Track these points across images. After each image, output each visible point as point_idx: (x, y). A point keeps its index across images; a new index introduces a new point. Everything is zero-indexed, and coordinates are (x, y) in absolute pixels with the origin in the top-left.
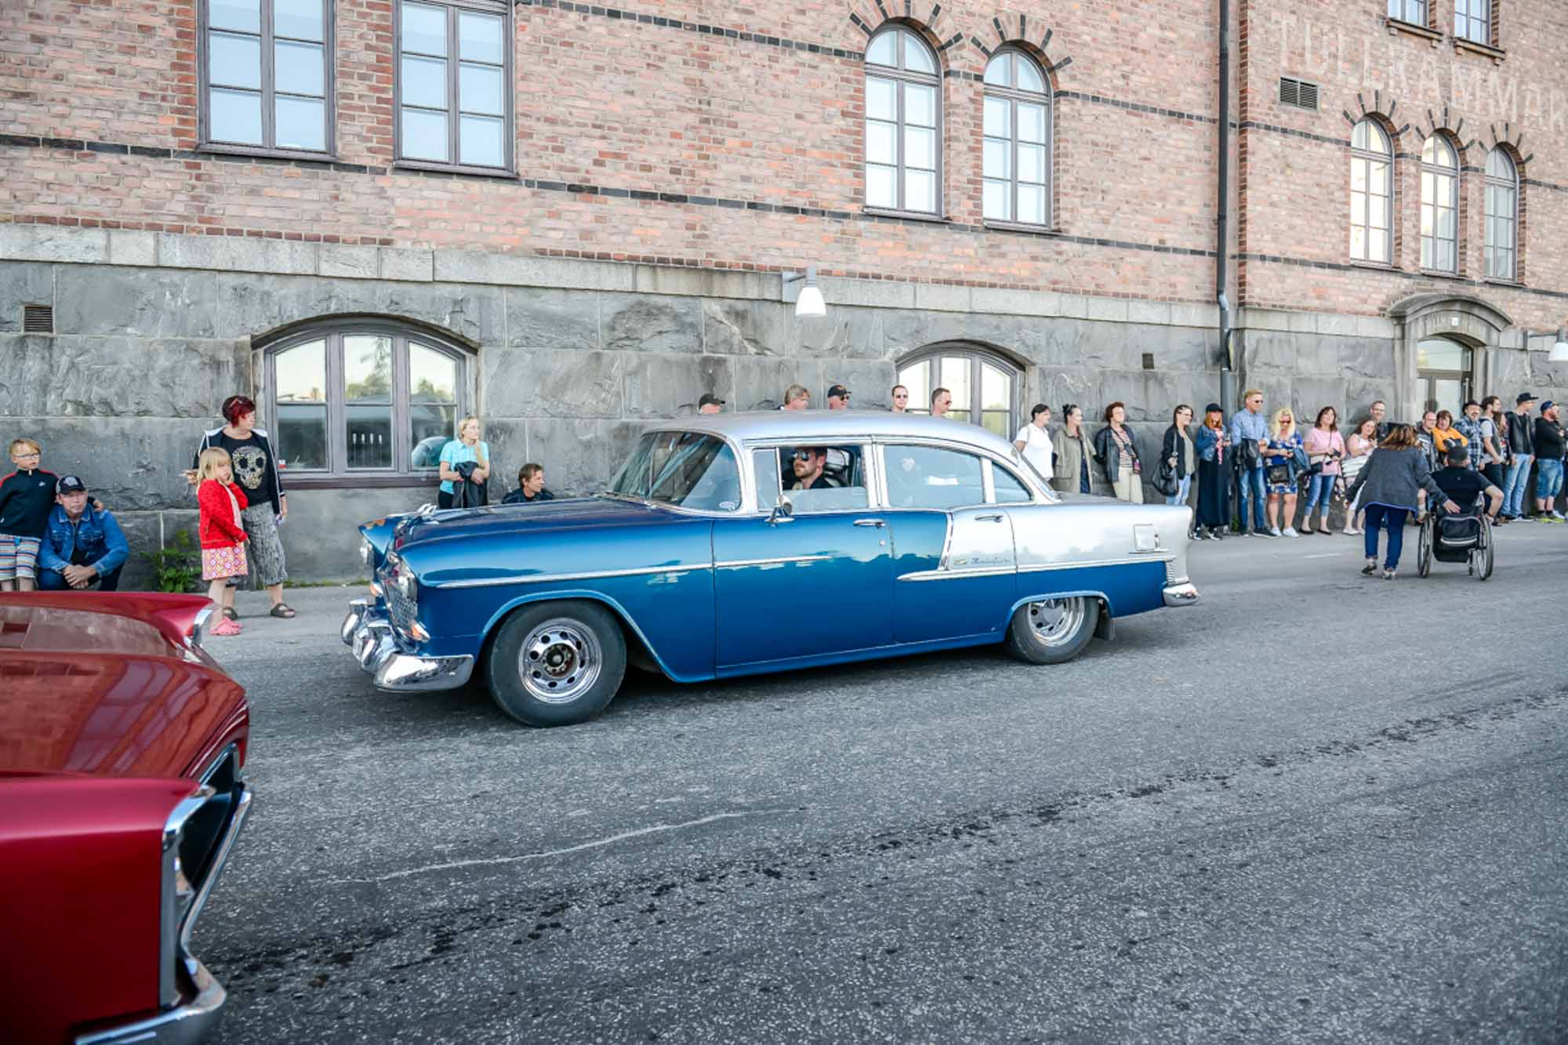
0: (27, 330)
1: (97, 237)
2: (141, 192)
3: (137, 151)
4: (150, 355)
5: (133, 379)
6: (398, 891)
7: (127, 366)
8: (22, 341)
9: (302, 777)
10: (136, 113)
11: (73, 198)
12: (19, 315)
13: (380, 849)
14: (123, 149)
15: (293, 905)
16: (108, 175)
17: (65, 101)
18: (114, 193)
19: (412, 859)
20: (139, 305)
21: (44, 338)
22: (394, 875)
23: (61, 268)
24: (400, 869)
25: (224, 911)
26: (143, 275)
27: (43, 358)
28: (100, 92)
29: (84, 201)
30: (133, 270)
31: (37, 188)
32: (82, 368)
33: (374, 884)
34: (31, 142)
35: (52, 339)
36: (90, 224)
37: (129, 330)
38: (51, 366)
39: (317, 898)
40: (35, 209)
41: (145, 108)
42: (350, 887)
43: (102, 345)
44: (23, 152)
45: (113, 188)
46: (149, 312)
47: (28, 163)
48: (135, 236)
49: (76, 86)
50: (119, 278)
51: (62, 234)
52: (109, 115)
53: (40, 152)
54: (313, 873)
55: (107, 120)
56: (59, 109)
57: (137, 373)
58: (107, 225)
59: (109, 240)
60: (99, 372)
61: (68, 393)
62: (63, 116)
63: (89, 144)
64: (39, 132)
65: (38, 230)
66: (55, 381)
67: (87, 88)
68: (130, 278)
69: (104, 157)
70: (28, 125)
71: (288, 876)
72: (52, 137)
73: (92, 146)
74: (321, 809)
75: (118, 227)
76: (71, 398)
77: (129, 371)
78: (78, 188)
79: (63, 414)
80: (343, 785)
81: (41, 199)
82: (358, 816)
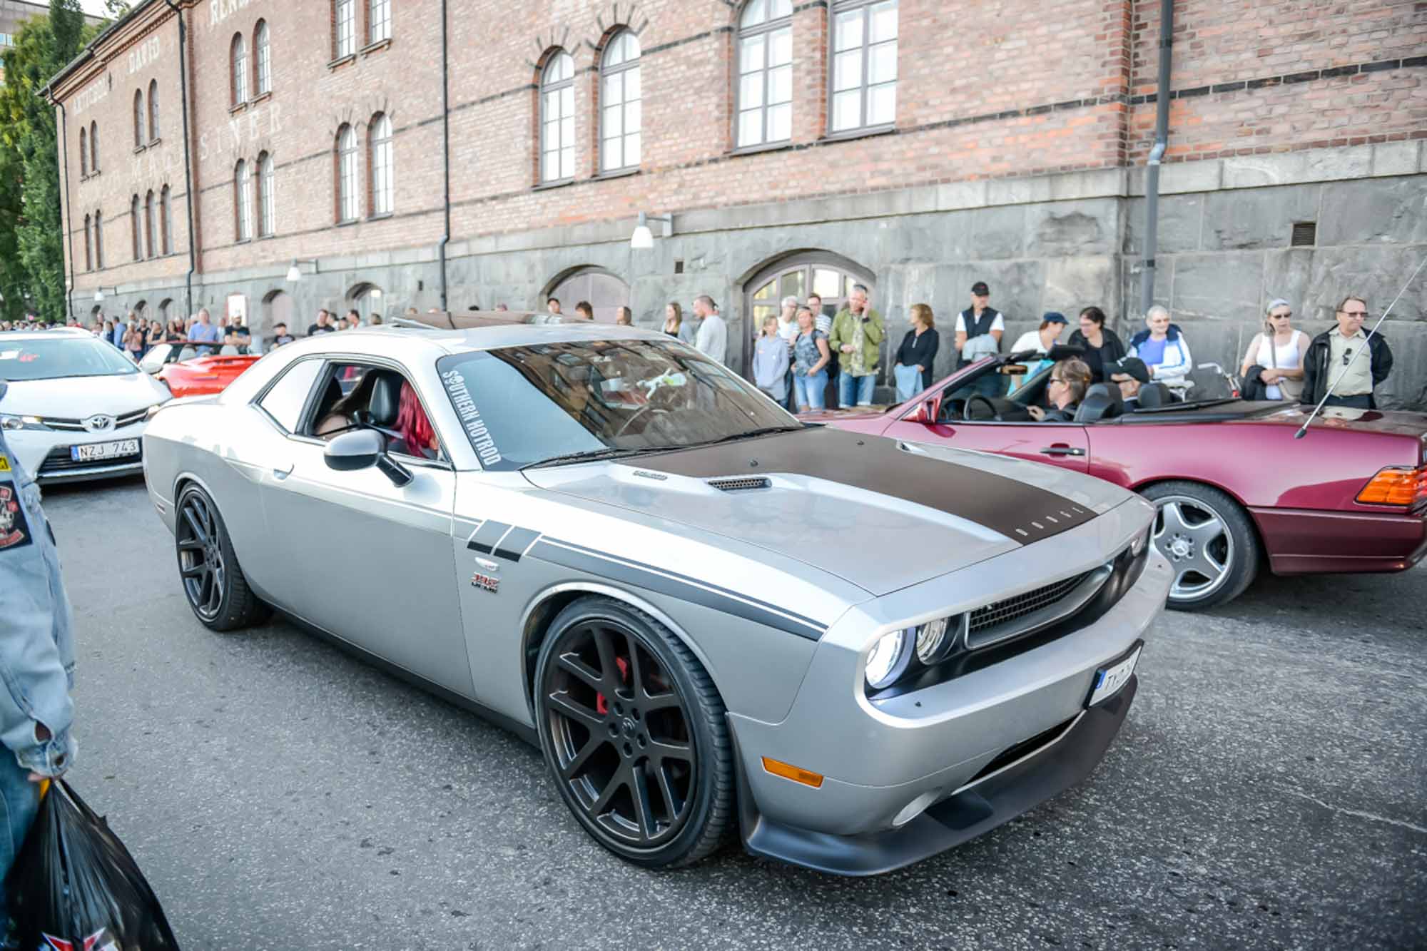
0: (1293, 244)
1: (1362, 153)
2: (1409, 103)
3: (1409, 63)
4: (1402, 261)
5: (1382, 285)
6: (1350, 831)
7: (1378, 272)
8: (1288, 254)
9: (1356, 688)
10: (1411, 26)
11: (1344, 120)
12: (1288, 232)
13: (1367, 783)
14: (1395, 64)
15: (1242, 796)
16: (1379, 92)
17: (1344, 31)
18: (1383, 108)
19: (1391, 808)
20: (1396, 214)
21: (1306, 250)
22: (1361, 814)
23: (1329, 185)
24: (1371, 810)
25: (1183, 774)
26: (1404, 183)
27: (1303, 269)
28: (1377, 15)
29: (1354, 121)
30: (1396, 180)
31: (1313, 117)
32: (1335, 276)
33: (1332, 813)
34: (1311, 76)
35: (1312, 252)
36: (1357, 142)
37: (1385, 238)
38: (1310, 276)
39: (1268, 799)
40: (1310, 137)
41: (1420, 18)
42: (1307, 804)
43: (1357, 253)
44: (1305, 86)
45: (1383, 104)
46: (1405, 219)
47: (1306, 96)
48: (1399, 146)
49: (1356, 15)
50: (1380, 189)
51: (1332, 155)
52: (1384, 34)
53: (1319, 84)
54: (1282, 778)
55: (1381, 40)
56: (1338, 40)
57: (1386, 279)
58: (1373, 140)
59: (1373, 153)
60: (1350, 280)
61: (1322, 299)
62: (1343, 45)
63: (1363, 66)
64: (1319, 66)
65: (1310, 155)
66: (1311, 290)
67: (1365, 13)
68: (1390, 188)
69: (1376, 76)
70: (1310, 61)
71: (1259, 769)
72: (1330, 67)
73: (1367, 68)
74: (1346, 723)
75: (1384, 140)
76: (1322, 304)
77: (1379, 277)
78: (1350, 110)
79: (1315, 319)
80: (1391, 708)
81: (1316, 126)
82: (1377, 744)
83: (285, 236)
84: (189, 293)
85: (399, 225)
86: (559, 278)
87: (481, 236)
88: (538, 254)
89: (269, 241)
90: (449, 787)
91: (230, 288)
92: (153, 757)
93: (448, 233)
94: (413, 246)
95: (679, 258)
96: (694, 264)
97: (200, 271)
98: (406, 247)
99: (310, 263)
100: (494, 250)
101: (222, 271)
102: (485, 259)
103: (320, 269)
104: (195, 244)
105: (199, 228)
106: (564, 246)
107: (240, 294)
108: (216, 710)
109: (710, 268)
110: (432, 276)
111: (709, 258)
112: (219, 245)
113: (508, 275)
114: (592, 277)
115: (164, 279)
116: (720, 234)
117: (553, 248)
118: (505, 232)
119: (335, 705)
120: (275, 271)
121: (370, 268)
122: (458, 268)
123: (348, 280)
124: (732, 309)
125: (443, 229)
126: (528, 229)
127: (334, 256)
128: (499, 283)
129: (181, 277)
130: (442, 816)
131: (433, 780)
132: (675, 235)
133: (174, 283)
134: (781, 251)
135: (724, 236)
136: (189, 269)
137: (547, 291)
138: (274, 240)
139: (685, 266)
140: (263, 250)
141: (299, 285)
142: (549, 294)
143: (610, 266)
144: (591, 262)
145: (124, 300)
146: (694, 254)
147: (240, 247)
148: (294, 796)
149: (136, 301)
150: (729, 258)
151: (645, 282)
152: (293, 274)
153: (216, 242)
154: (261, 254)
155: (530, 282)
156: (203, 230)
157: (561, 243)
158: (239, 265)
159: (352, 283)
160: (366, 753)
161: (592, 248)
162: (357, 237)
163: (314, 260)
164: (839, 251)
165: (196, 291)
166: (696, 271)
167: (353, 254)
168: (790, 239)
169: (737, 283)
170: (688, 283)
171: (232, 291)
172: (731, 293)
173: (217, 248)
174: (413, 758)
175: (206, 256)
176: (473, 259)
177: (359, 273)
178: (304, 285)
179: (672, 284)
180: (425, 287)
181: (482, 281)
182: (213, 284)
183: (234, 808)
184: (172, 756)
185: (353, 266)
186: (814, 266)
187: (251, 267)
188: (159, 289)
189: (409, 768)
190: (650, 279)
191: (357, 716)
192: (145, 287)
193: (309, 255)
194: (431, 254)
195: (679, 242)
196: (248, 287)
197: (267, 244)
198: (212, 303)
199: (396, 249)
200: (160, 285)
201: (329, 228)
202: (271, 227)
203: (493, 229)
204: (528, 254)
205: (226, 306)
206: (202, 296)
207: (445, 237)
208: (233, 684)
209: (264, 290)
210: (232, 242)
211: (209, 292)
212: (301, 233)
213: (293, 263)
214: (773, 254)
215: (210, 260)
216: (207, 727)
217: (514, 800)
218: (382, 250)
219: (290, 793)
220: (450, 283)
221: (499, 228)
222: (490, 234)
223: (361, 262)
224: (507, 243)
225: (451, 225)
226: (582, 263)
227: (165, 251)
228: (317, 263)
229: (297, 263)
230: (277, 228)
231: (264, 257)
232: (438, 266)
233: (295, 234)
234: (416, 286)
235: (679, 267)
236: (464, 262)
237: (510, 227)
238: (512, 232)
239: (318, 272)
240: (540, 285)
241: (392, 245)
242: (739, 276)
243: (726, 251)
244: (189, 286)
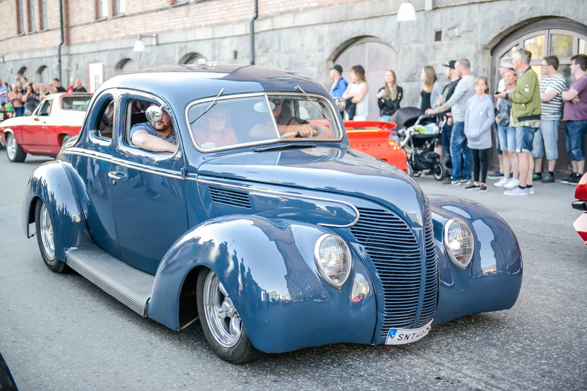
83: (132, 15)
84: (60, 61)
85: (220, 6)
86: (342, 47)
87: (282, 13)
88: (326, 27)
89: (121, 19)
90: (188, 374)
91: (91, 57)
92: (17, 353)
93: (257, 12)
94: (230, 23)
95: (438, 28)
96: (450, 33)
97: (68, 44)
98: (225, 24)
99: (151, 37)
100: (292, 25)
101: (85, 43)
102: (285, 33)
103: (160, 42)
104: (64, 22)
105: (67, 9)
106: (348, 20)
107: (98, 62)
108: (57, 332)
109: (463, 36)
110: (244, 48)
111: (463, 27)
112: (83, 22)
113: (303, 45)
114: (368, 46)
115: (41, 49)
116: (472, 6)
117: (338, 22)
118: (301, 10)
119: (130, 332)
120: (125, 44)
121: (198, 40)
122: (263, 40)
123: (181, 50)
124: (481, 69)
125: (253, 8)
126: (319, 7)
127: (169, 31)
128: (295, 52)
129: (54, 48)
130: (180, 387)
131: (179, 370)
132: (435, 9)
133: (48, 53)
134: (523, 19)
135: (475, 8)
136: (60, 42)
137: (333, 58)
138: (125, 19)
139: (443, 34)
140: (116, 27)
141: (144, 54)
142: (334, 60)
143: (383, 36)
144: (367, 34)
145: (9, 67)
146: (450, 25)
147: (99, 24)
148: (97, 374)
149: (19, 68)
150: (479, 27)
151: (410, 49)
152: (139, 46)
153: (80, 20)
154: (115, 30)
155: (319, 51)
156: (71, 11)
157: (344, 19)
158: (98, 38)
159: (184, 53)
160: (143, 356)
161: (369, 21)
162: (187, 16)
163: (154, 35)
164: (573, 18)
165: (64, 59)
166: (451, 39)
167: (184, 29)
168: (531, 9)
169: (486, 48)
170: (445, 49)
171: (92, 60)
172: (480, 57)
173: (81, 25)
174: (170, 359)
175: (72, 31)
176: (275, 32)
177: (190, 45)
178: (147, 54)
179: (432, 50)
180: (239, 56)
181: (282, 50)
182: (78, 54)
183: (62, 378)
184: (29, 353)
185: (184, 40)
186: (552, 31)
187: (106, 40)
188: (36, 58)
189: (166, 364)
190: (414, 46)
191: (142, 338)
192: (26, 56)
193: (150, 31)
194: (244, 29)
195: (438, 14)
196: (104, 56)
197: (119, 21)
198: (77, 69)
199: (218, 25)
200: (37, 54)
201: (166, 9)
202: (122, 9)
203: (291, 8)
204: (318, 27)
205: (87, 71)
206: (69, 64)
207: (255, 15)
208: (69, 320)
209: (117, 59)
210: (92, 20)
211: (75, 60)
212: (145, 13)
213: (138, 37)
214: (517, 22)
215: (76, 34)
216: (51, 340)
217: (225, 382)
218: (206, 26)
219: (95, 372)
220: (258, 52)
221: (297, 6)
222: (289, 12)
223: (191, 36)
224: (303, 19)
225: (259, 5)
226: (361, 34)
227: (42, 28)
228: (157, 37)
229: (142, 37)
230: (127, 9)
231: (117, 32)
232: (248, 38)
233: (141, 13)
234: (232, 55)
235: (438, 36)
236: (269, 34)
237: (306, 5)
238: (306, 9)
239: (158, 44)
240: (328, 53)
241: (214, 22)
242: (487, 42)
243: (477, 20)
244: (60, 55)
